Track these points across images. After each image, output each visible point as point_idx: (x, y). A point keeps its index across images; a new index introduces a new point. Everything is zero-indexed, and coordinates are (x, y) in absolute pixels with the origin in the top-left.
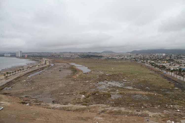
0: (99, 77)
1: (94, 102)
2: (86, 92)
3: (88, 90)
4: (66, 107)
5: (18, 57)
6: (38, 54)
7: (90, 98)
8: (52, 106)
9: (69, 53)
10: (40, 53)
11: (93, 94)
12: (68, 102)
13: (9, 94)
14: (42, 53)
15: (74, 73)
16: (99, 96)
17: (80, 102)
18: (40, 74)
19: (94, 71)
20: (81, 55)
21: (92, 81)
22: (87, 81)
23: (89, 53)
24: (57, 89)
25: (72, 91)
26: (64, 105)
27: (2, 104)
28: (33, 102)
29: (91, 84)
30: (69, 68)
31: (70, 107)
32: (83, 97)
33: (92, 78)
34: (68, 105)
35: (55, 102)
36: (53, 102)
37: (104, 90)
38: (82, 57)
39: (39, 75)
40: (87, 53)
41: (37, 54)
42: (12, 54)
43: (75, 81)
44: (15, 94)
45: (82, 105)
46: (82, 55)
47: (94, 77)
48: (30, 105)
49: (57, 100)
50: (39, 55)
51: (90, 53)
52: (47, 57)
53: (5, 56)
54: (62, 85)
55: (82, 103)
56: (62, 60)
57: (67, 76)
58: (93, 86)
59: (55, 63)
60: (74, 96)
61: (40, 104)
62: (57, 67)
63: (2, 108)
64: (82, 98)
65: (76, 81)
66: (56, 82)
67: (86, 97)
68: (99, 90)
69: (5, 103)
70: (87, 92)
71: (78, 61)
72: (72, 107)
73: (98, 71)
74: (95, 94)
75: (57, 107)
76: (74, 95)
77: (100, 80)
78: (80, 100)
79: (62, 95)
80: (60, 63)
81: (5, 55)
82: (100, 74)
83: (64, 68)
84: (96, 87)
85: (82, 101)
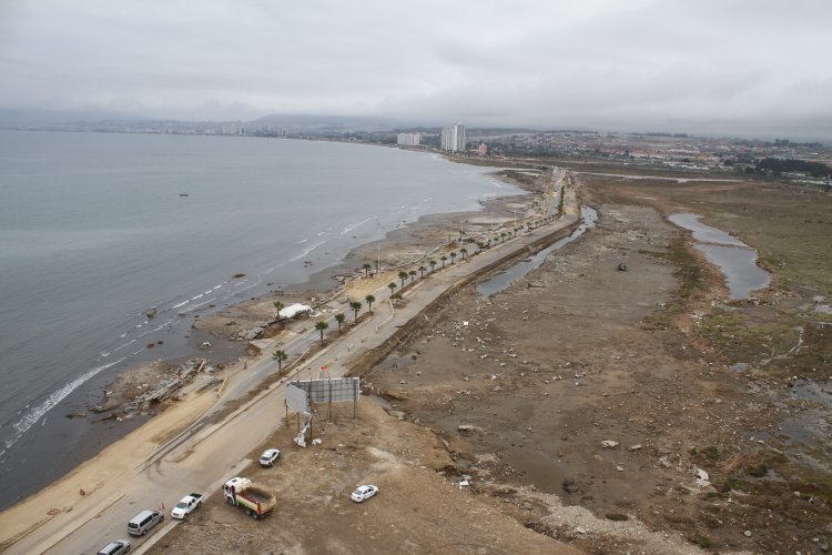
0: (807, 341)
1: (748, 533)
2: (720, 448)
3: (732, 435)
4: (613, 538)
5: (448, 154)
6: (535, 138)
7: (735, 497)
8: (559, 521)
9: (673, 139)
10: (541, 134)
11: (752, 469)
12: (627, 505)
13: (401, 400)
14: (553, 132)
15: (683, 294)
16: (779, 494)
17: (684, 515)
18: (530, 286)
19: (785, 287)
20: (733, 152)
21: (765, 368)
22: (740, 367)
23: (779, 143)
24: (593, 400)
25: (659, 434)
26: (608, 522)
27: (376, 460)
28: (487, 472)
29: (756, 389)
30: (662, 255)
31: (633, 541)
32: (702, 488)
33: (766, 341)
34: (626, 523)
35: (574, 488)
36: (568, 491)
37: (814, 454)
38: (738, 173)
39: (526, 292)
40: (767, 145)
41: (526, 135)
42: (428, 131)
43: (680, 356)
44: (424, 407)
45: (689, 540)
46: (739, 155)
47: (777, 341)
48: (474, 490)
49: (585, 480)
50: (536, 143)
51: (785, 143)
52: (573, 157)
53: (399, 141)
54: (619, 377)
55: (690, 523)
56: (636, 183)
57: (649, 314)
58: (764, 412)
59: (604, 208)
60: (662, 466)
61: (511, 491)
62: (608, 238)
63: (376, 489)
64: (698, 491)
65: (686, 359)
66: (592, 354)
67: (714, 490)
68: (788, 443)
69: (386, 460)
70: (725, 451)
71: (714, 199)
72: (643, 543)
73: (806, 295)
74: (762, 472)
75: (579, 529)
76: (663, 460)
77: (805, 370)
78: (683, 503)
79: (609, 447)
80: (628, 208)
81: (401, 138)
82: (817, 315)
83: (641, 252)
84: (779, 418)
85: (690, 513)
